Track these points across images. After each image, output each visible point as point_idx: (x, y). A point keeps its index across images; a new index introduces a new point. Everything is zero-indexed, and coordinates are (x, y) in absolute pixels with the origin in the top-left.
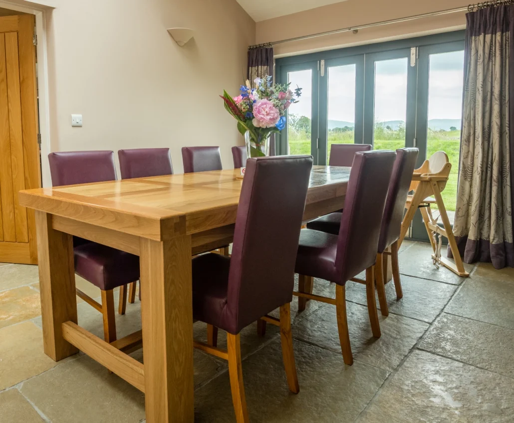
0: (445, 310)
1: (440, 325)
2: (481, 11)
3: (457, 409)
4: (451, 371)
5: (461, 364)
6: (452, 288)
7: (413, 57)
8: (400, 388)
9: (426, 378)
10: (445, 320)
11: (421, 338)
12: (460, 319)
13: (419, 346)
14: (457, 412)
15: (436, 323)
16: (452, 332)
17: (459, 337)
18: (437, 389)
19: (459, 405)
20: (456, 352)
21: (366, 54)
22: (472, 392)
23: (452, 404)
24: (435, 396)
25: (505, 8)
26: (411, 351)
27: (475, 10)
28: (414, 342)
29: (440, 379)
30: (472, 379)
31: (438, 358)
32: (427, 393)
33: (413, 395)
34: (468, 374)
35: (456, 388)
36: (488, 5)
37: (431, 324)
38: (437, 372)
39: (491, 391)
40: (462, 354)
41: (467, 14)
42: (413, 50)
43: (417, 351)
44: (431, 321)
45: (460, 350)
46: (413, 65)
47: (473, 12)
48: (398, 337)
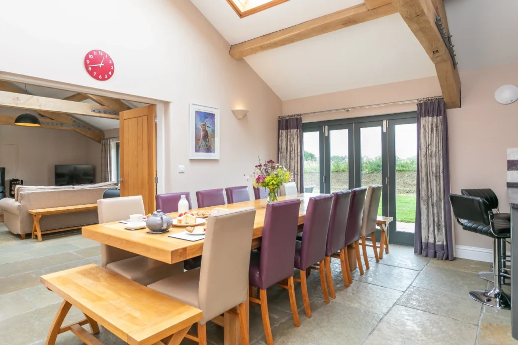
0: (413, 285)
1: (409, 293)
2: (425, 103)
3: (419, 331)
4: (416, 315)
5: (422, 312)
6: (417, 272)
7: (385, 126)
8: (389, 322)
9: (403, 318)
10: (412, 290)
11: (399, 299)
12: (421, 289)
13: (398, 303)
14: (419, 332)
15: (407, 291)
16: (416, 296)
17: (421, 298)
18: (409, 323)
19: (420, 329)
20: (419, 306)
21: (355, 123)
22: (428, 324)
23: (417, 329)
24: (408, 326)
25: (439, 102)
26: (393, 306)
27: (422, 102)
28: (395, 301)
29: (411, 318)
30: (428, 318)
31: (409, 309)
32: (404, 325)
33: (396, 326)
34: (426, 316)
35: (419, 322)
36: (429, 100)
37: (404, 292)
38: (409, 315)
39: (438, 323)
40: (422, 307)
41: (417, 104)
42: (385, 122)
43: (397, 306)
44: (404, 290)
45: (421, 305)
46: (385, 131)
47: (421, 104)
48: (385, 299)
